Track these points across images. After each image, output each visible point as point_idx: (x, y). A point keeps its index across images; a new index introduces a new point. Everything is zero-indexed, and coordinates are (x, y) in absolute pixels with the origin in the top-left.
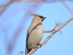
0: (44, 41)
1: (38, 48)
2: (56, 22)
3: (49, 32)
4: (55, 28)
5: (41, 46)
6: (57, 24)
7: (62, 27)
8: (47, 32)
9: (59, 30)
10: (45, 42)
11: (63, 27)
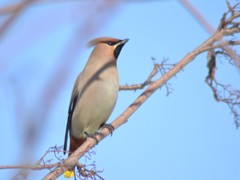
0: (122, 115)
1: (103, 136)
2: (153, 59)
3: (135, 89)
4: (151, 76)
5: (111, 129)
6: (156, 66)
7: (171, 72)
8: (128, 89)
9: (164, 82)
10: (123, 118)
11: (174, 75)
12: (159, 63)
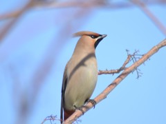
0: (102, 93)
1: (88, 108)
2: (127, 51)
3: (113, 73)
4: (126, 64)
5: (94, 103)
6: (129, 56)
7: (140, 61)
8: (108, 73)
9: (136, 68)
10: (103, 95)
11: (143, 62)
12: (132, 54)
